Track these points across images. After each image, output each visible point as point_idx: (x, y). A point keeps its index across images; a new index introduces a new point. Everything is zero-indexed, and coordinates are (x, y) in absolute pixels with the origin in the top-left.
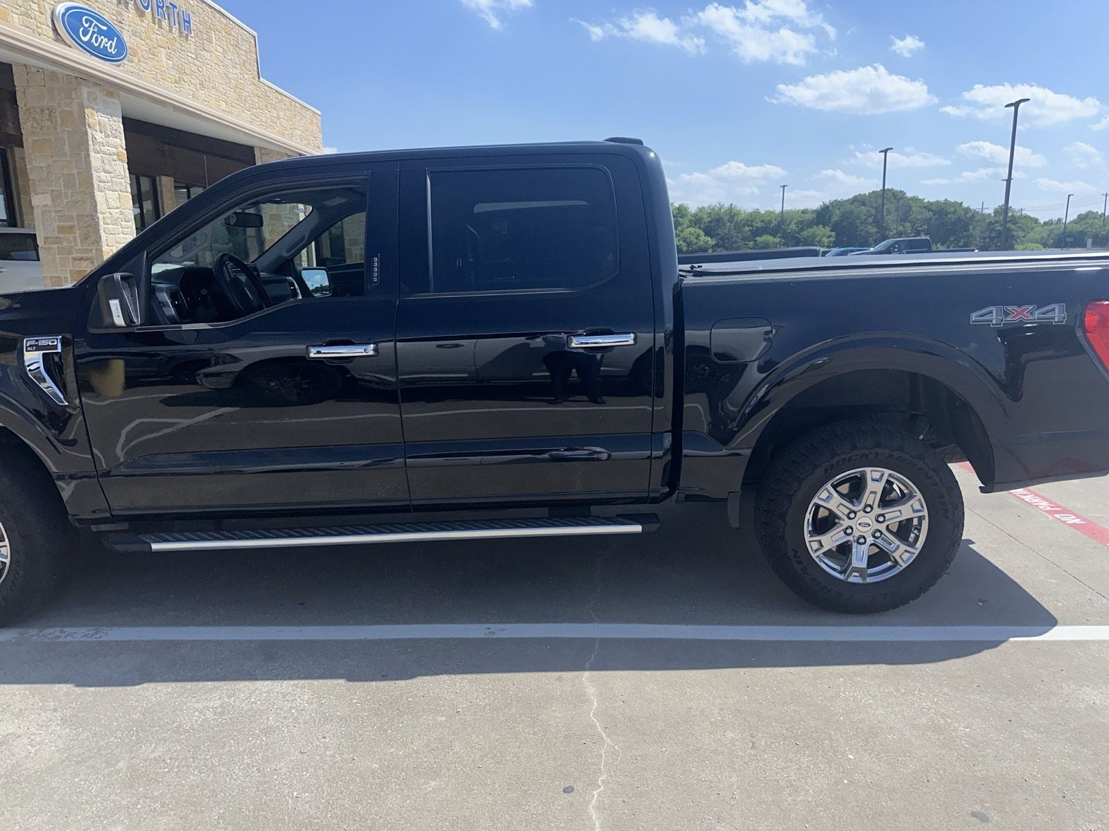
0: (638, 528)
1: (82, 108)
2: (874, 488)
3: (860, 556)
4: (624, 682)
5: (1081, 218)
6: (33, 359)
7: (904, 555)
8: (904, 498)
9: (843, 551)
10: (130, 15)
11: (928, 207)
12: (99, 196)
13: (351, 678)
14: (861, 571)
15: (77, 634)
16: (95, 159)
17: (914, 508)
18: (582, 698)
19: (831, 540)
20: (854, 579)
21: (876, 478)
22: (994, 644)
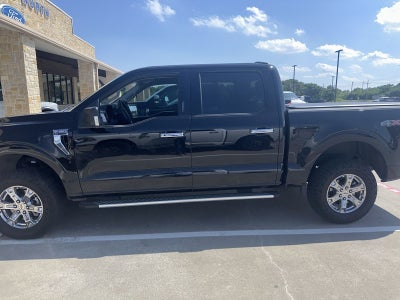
0: (272, 196)
1: (22, 44)
2: (349, 181)
3: (344, 204)
4: (278, 250)
5: (355, 90)
6: (57, 139)
7: (358, 203)
8: (358, 184)
9: (338, 203)
10: (26, 10)
11: (306, 85)
12: (27, 77)
13: (180, 251)
14: (344, 210)
15: (69, 240)
16: (26, 63)
17: (361, 188)
18: (264, 256)
19: (335, 199)
20: (342, 212)
21: (350, 178)
22: (392, 232)
